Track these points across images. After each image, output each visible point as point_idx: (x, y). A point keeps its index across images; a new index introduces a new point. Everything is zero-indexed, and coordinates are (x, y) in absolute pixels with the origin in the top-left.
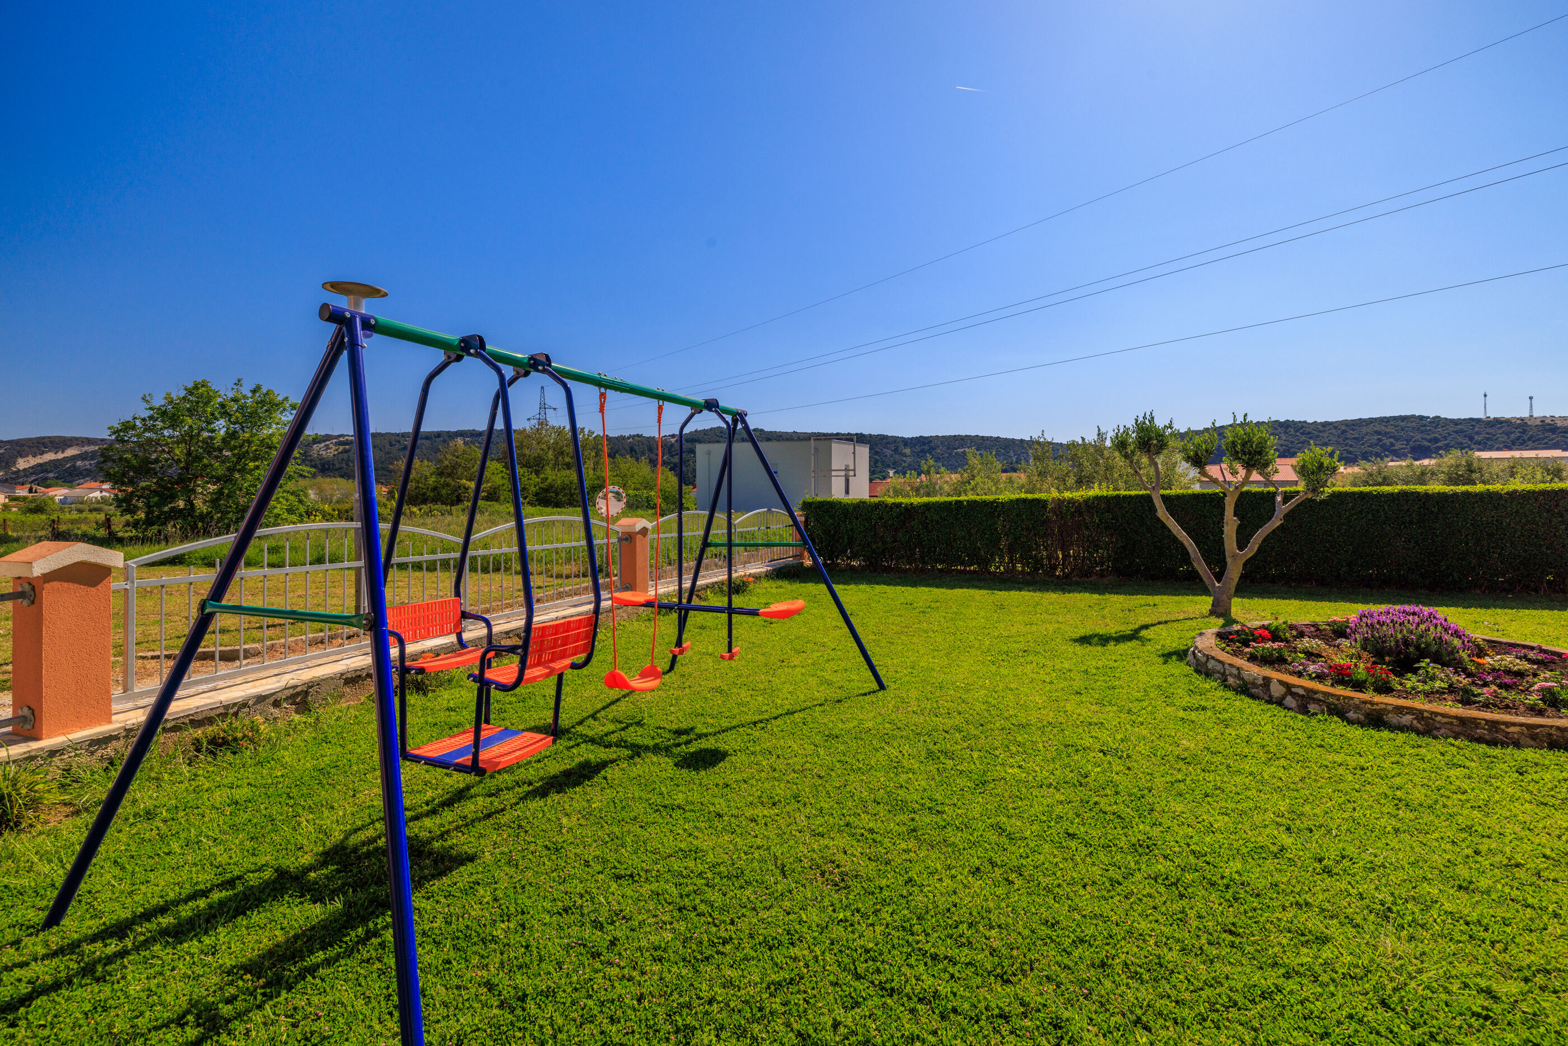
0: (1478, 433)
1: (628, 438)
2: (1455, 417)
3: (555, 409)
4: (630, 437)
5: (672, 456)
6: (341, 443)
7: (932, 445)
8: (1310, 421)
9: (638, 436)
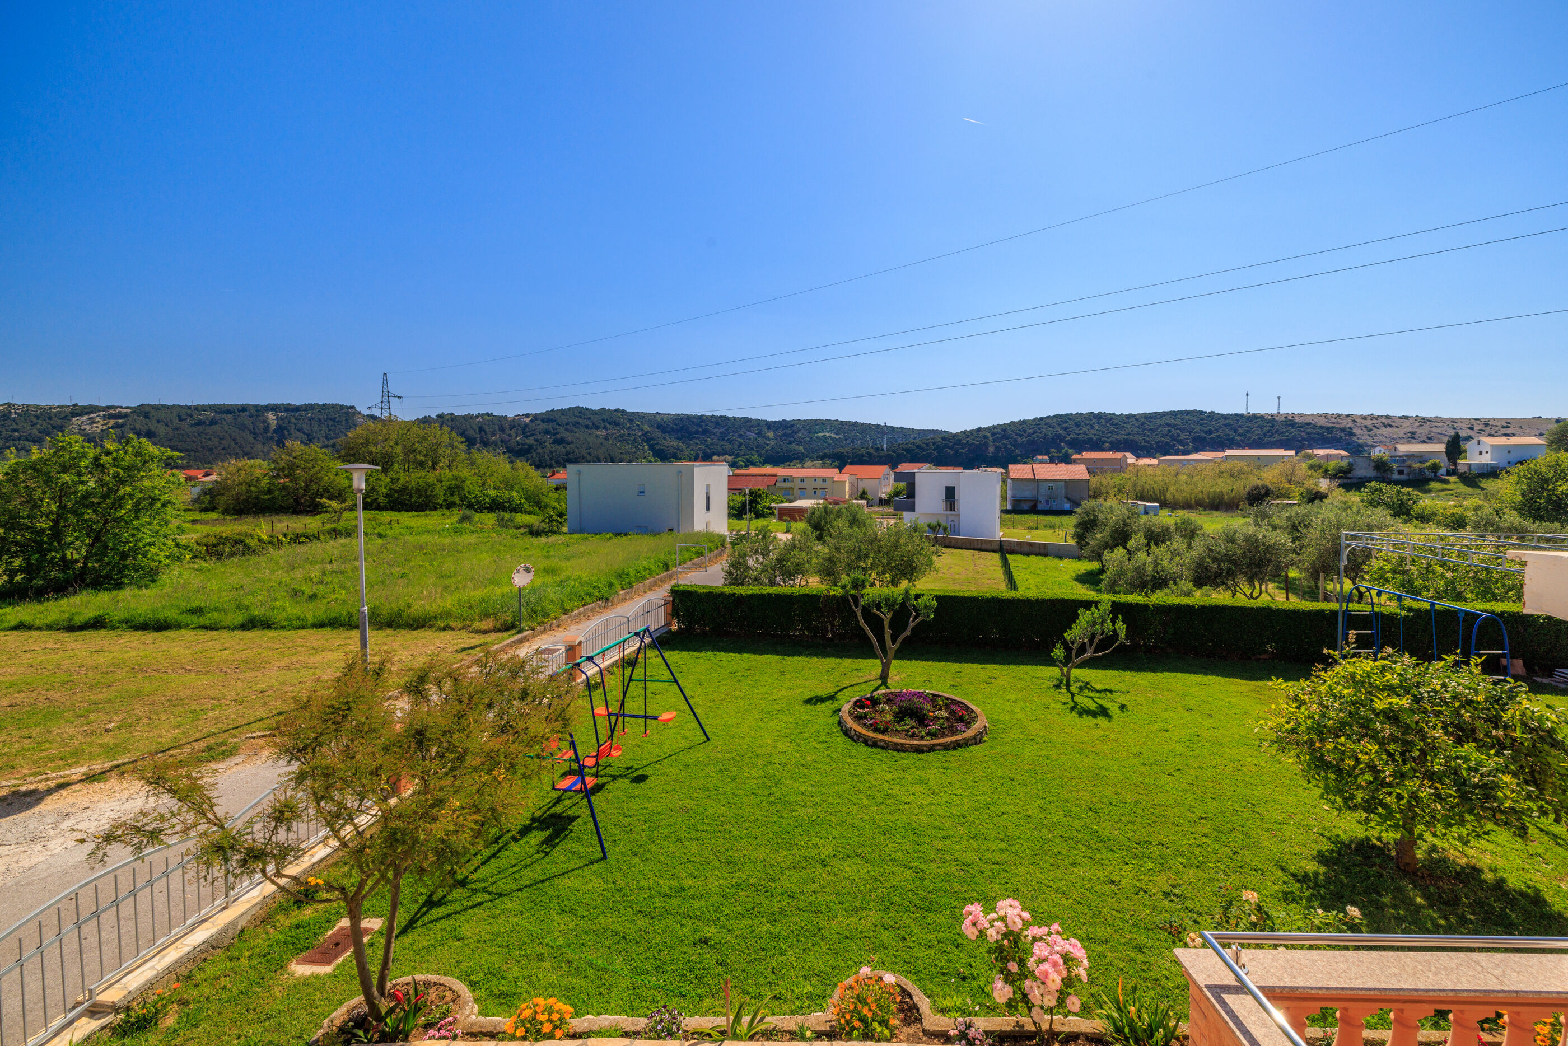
0: (1240, 427)
1: (477, 417)
2: (1225, 412)
3: (400, 397)
4: (479, 415)
5: (527, 437)
6: (111, 417)
7: (794, 428)
8: (1118, 413)
9: (488, 414)
